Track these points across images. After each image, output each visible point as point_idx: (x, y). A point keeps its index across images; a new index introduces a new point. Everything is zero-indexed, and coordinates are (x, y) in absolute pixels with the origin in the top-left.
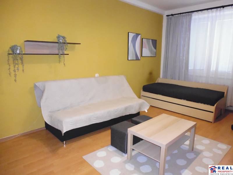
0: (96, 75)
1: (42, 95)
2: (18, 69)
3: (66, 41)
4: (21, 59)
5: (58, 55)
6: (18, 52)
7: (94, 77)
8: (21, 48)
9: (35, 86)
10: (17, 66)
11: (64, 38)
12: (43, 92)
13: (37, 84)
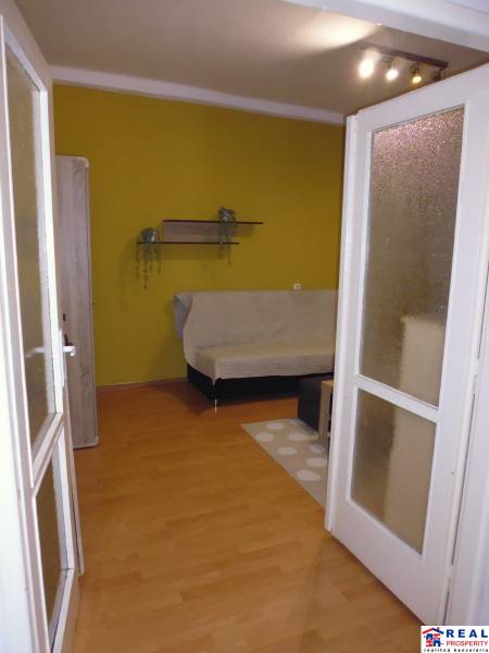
0: (295, 285)
1: (187, 316)
2: (150, 268)
3: (234, 218)
4: (157, 252)
5: (218, 246)
6: (153, 239)
7: (292, 289)
8: (158, 234)
9: (177, 300)
10: (149, 263)
11: (231, 212)
12: (187, 311)
13: (178, 296)
